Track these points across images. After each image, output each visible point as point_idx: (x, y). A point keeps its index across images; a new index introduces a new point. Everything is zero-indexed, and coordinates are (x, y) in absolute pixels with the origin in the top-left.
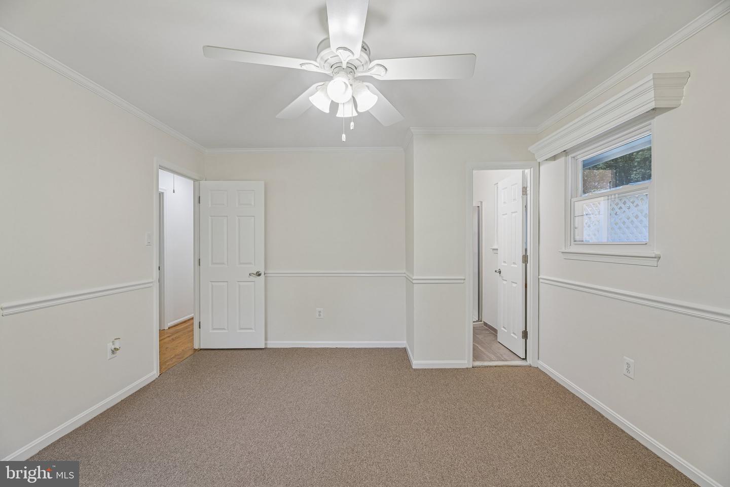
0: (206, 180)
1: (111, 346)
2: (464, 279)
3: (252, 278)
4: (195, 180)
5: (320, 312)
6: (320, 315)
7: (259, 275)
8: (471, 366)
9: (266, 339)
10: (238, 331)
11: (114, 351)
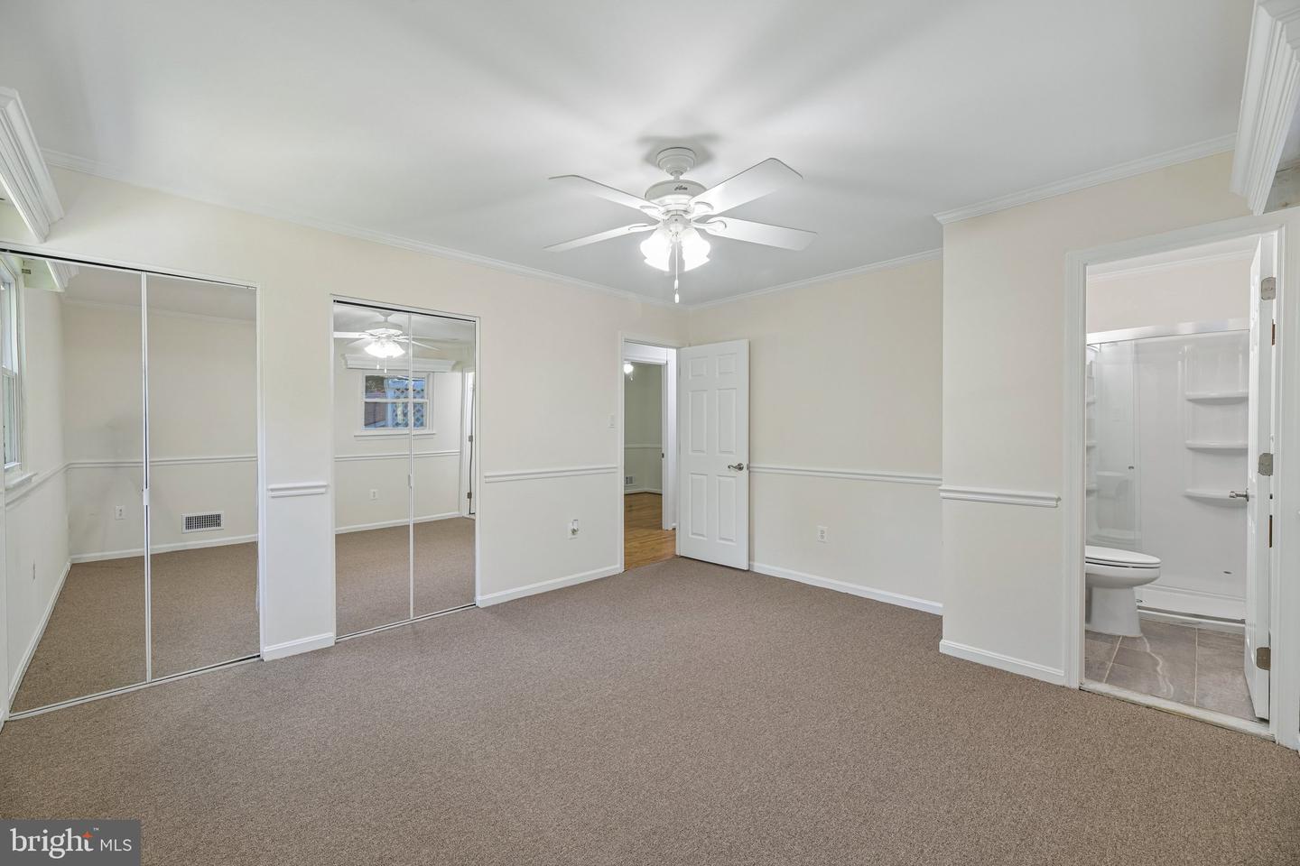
0: (690, 346)
1: (571, 527)
2: (1059, 499)
3: (734, 472)
4: (677, 348)
5: (822, 532)
6: (822, 537)
7: (741, 469)
8: (1075, 685)
9: (750, 559)
10: (718, 541)
11: (574, 531)
